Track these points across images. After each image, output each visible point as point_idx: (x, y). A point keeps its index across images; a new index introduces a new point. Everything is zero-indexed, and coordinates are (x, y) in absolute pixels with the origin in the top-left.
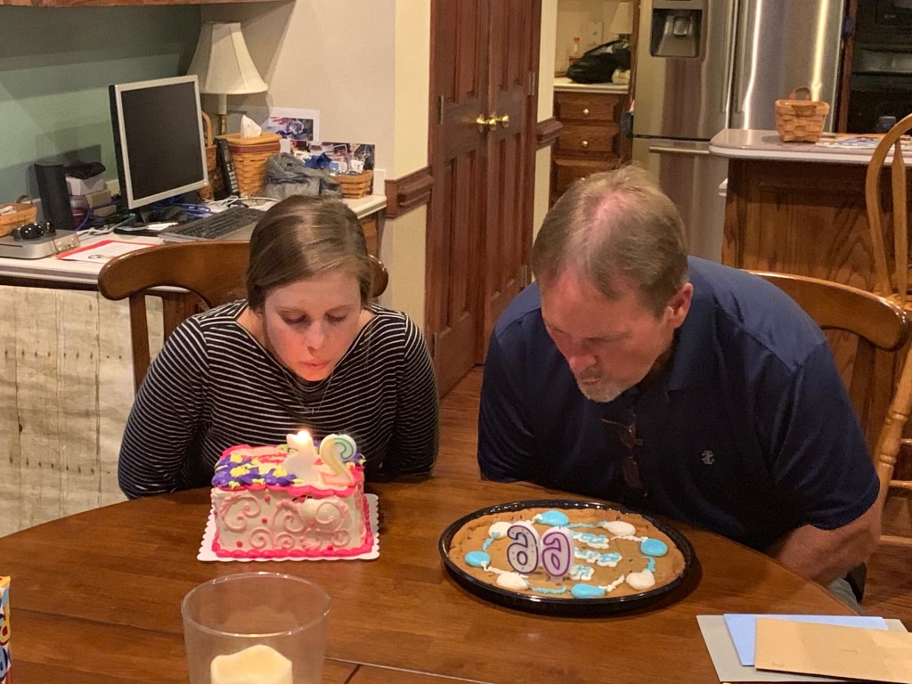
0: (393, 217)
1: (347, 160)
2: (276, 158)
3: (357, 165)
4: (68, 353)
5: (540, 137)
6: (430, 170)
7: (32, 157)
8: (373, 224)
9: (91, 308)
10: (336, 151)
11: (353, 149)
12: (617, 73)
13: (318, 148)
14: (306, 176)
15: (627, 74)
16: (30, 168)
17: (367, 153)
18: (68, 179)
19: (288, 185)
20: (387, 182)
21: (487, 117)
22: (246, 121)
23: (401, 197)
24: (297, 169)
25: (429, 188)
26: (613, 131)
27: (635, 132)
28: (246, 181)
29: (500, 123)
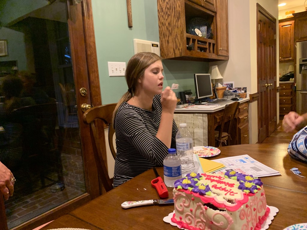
0: (251, 102)
1: (241, 91)
2: (226, 91)
3: (243, 91)
4: (188, 127)
5: (277, 90)
6: (258, 93)
7: (179, 91)
8: (247, 104)
9: (192, 117)
10: (238, 89)
11: (242, 89)
12: (291, 79)
13: (234, 89)
14: (232, 94)
15: (293, 79)
16: (178, 93)
17: (245, 89)
18: (186, 95)
19: (229, 96)
20: (250, 95)
21: (267, 84)
22: (219, 84)
23: (253, 98)
24: (231, 93)
25: (258, 97)
26: (291, 91)
27: (297, 90)
28: (220, 96)
29: (271, 85)
